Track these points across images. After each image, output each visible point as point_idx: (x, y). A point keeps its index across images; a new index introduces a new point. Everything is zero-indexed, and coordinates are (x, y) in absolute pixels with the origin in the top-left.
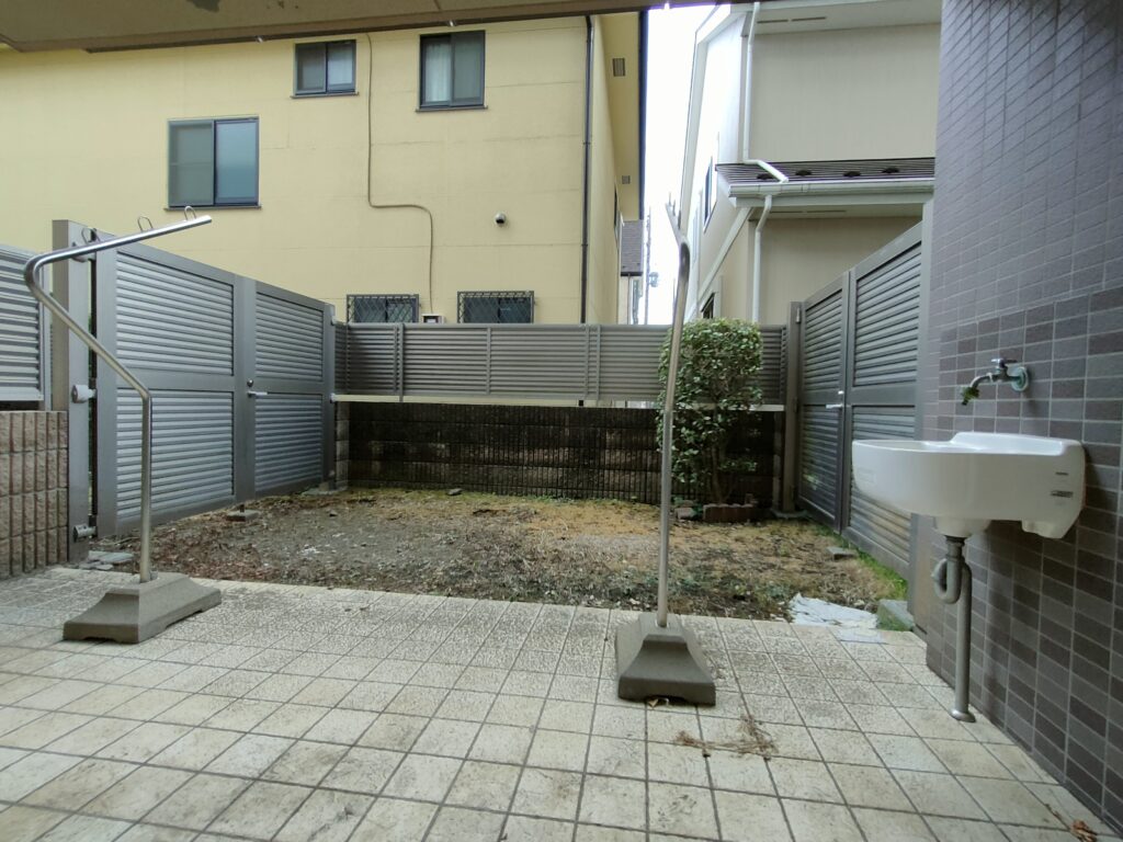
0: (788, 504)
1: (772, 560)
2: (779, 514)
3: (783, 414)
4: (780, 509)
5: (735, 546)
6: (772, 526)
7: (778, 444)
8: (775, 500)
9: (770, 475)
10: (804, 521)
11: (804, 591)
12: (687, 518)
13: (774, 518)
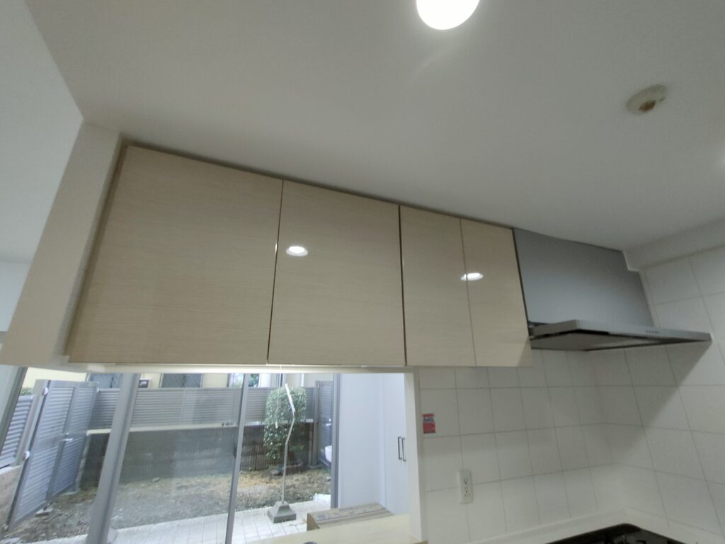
0: (315, 462)
1: (308, 485)
2: (311, 467)
3: (313, 424)
4: (312, 464)
5: (295, 483)
6: (309, 472)
7: (311, 436)
8: (310, 461)
9: (308, 450)
10: (320, 468)
11: (318, 493)
12: (275, 475)
13: (309, 469)
